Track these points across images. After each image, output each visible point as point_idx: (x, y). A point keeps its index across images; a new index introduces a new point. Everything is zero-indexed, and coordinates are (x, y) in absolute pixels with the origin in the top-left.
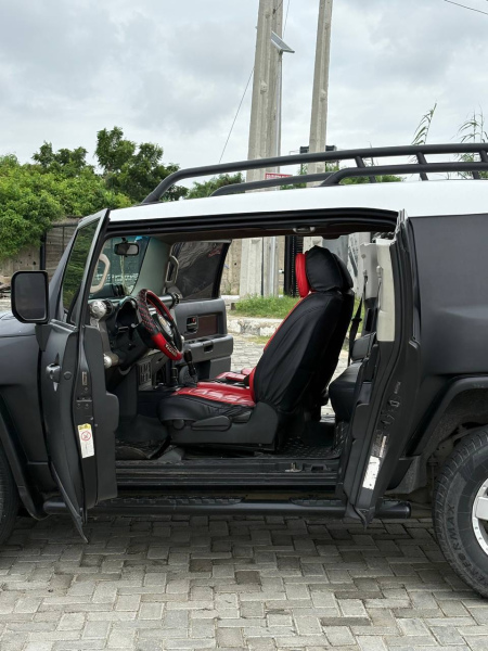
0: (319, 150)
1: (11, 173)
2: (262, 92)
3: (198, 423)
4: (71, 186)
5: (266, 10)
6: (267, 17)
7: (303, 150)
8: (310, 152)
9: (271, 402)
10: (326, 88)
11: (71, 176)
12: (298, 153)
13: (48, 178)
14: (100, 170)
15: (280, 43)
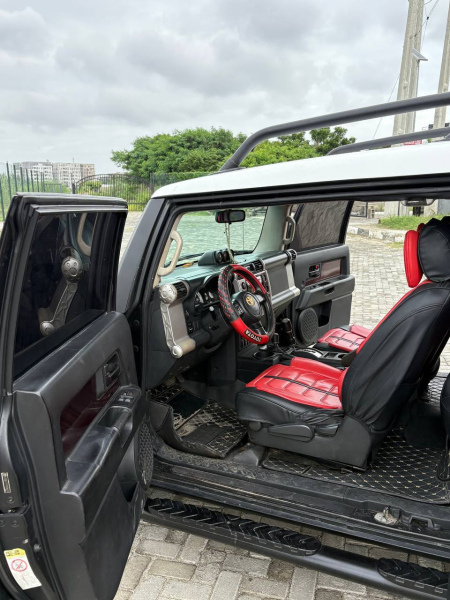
0: (440, 126)
1: (266, 146)
2: (405, 88)
3: (276, 428)
4: (297, 152)
5: (410, 34)
6: (411, 38)
7: (431, 126)
8: (434, 128)
9: (362, 419)
10: (447, 82)
11: (297, 146)
12: (427, 129)
13: (284, 148)
14: (312, 143)
15: (419, 55)
